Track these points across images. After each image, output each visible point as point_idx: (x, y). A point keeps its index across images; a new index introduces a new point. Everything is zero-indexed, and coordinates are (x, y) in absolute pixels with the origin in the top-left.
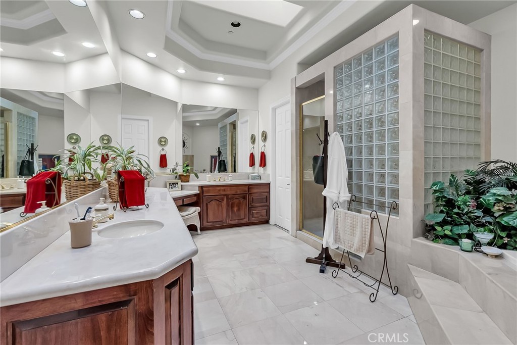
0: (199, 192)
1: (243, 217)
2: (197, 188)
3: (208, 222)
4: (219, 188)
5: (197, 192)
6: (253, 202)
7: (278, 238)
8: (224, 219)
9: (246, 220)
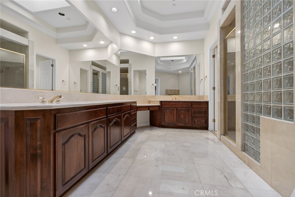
0: (160, 105)
1: (188, 123)
2: (159, 102)
3: (164, 123)
4: (171, 103)
5: (159, 104)
6: (194, 113)
7: (206, 138)
8: (175, 123)
9: (190, 125)
